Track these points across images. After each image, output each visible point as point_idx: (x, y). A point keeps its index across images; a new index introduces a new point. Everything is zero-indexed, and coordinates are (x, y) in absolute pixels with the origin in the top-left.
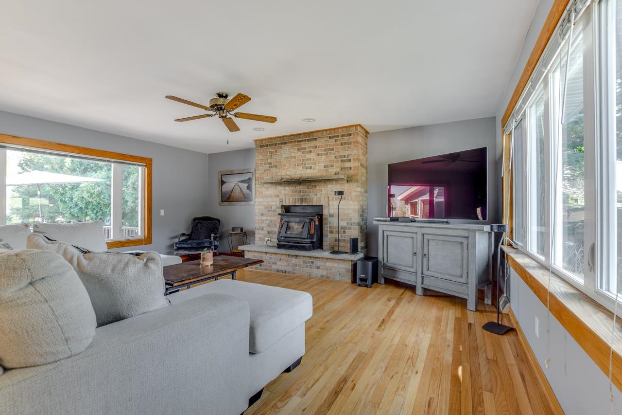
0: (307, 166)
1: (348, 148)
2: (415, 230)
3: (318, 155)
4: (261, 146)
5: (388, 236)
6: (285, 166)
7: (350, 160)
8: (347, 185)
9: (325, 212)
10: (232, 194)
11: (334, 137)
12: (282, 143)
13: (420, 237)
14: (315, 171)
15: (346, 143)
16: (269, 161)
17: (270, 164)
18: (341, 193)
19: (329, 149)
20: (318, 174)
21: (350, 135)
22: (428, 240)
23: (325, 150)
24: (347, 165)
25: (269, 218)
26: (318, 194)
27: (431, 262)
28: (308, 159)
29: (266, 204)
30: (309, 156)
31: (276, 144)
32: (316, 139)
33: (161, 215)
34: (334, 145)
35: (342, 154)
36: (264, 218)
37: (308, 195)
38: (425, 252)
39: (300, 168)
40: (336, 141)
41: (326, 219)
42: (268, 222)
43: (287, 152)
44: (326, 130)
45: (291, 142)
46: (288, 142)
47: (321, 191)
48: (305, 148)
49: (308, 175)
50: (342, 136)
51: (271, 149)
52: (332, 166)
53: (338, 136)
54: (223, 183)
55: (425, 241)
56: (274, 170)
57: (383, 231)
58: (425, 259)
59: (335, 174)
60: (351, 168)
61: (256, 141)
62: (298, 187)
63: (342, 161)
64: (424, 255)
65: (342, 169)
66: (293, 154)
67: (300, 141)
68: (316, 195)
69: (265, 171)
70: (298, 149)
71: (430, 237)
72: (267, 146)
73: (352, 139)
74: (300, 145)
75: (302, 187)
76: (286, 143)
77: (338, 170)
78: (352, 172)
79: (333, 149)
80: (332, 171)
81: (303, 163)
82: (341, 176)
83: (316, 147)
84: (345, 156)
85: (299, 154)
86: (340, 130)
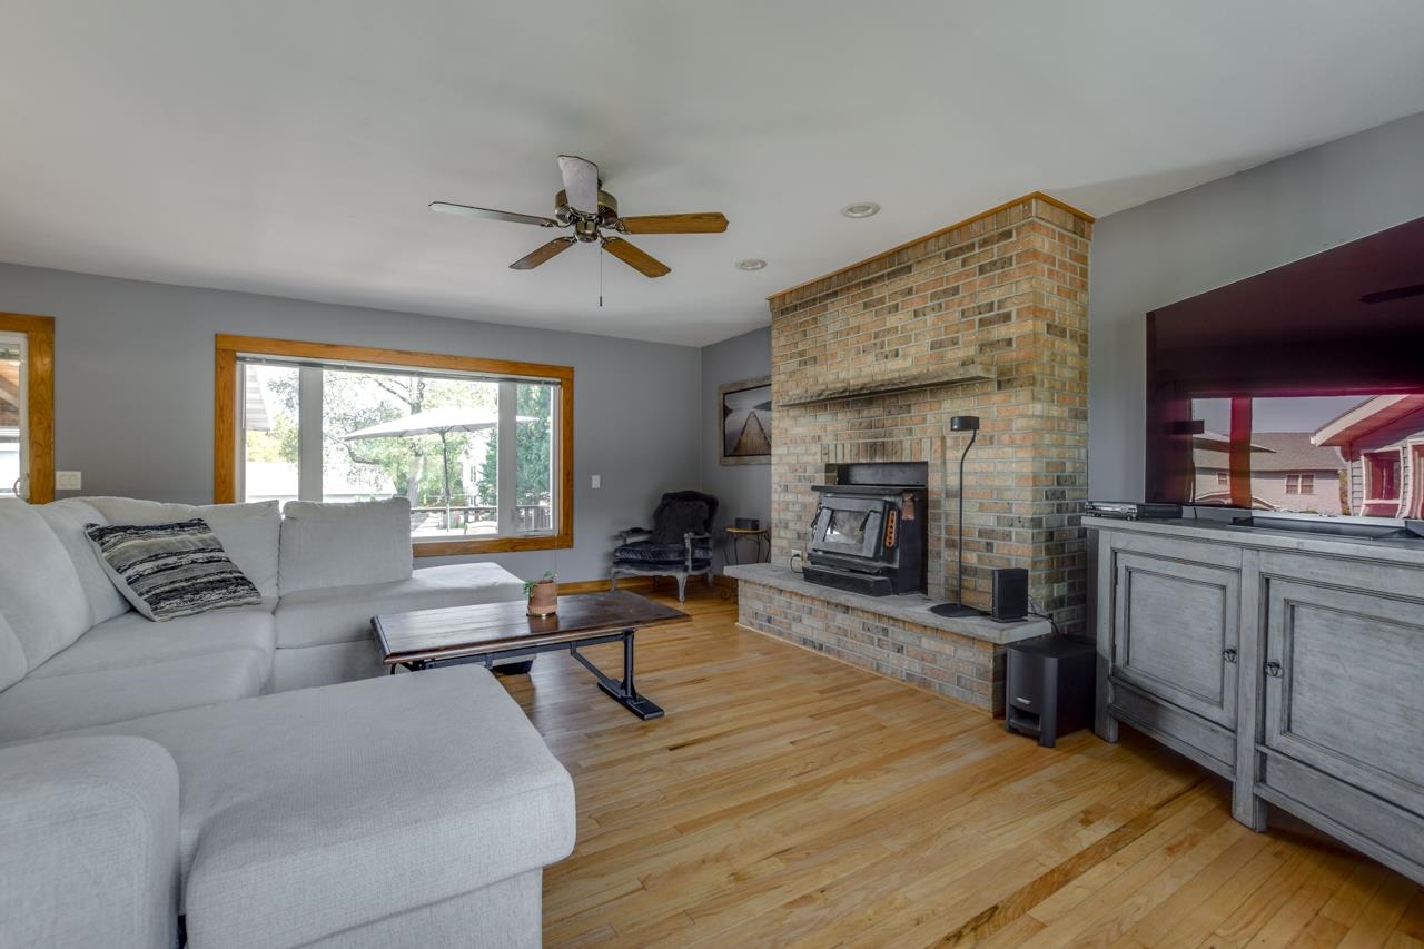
0: (886, 349)
1: (1003, 277)
2: (1231, 557)
3: (916, 314)
4: (783, 313)
5: (1129, 572)
6: (834, 355)
7: (1007, 317)
8: (998, 398)
9: (934, 483)
10: (744, 439)
11: (961, 250)
12: (828, 296)
13: (1251, 587)
14: (909, 363)
15: (994, 263)
16: (800, 348)
17: (802, 354)
18: (969, 423)
19: (945, 291)
20: (915, 372)
21: (1008, 234)
22: (1291, 606)
23: (933, 296)
24: (999, 332)
25: (800, 498)
26: (916, 429)
27: (1304, 701)
28: (888, 331)
29: (793, 460)
30: (892, 321)
31: (815, 300)
32: (909, 269)
33: (594, 486)
34: (958, 277)
35: (982, 300)
36: (790, 497)
37: (891, 435)
38: (1277, 652)
39: (870, 358)
40: (964, 263)
41: (938, 504)
42: (797, 508)
43: (841, 316)
44: (937, 236)
45: (848, 289)
46: (842, 290)
47: (924, 420)
48: (881, 300)
49: (890, 376)
50: (984, 243)
51: (803, 316)
52: (955, 342)
53: (971, 247)
54: (726, 412)
55: (1277, 608)
56: (810, 370)
57: (1115, 553)
58: (1275, 686)
59: (964, 364)
60: (1009, 342)
61: (771, 300)
62: (865, 413)
63: (982, 323)
64: (1267, 667)
65: (982, 347)
66: (853, 322)
67: (869, 282)
68: (910, 432)
69: (791, 374)
70: (866, 306)
71: (1296, 593)
72: (795, 308)
73: (1013, 247)
74: (870, 293)
75: (874, 412)
76: (835, 294)
77: (972, 351)
78: (1013, 354)
79: (956, 290)
80: (954, 355)
81: (878, 344)
82: (975, 371)
83: (910, 291)
84: (991, 306)
85: (868, 317)
86: (975, 227)
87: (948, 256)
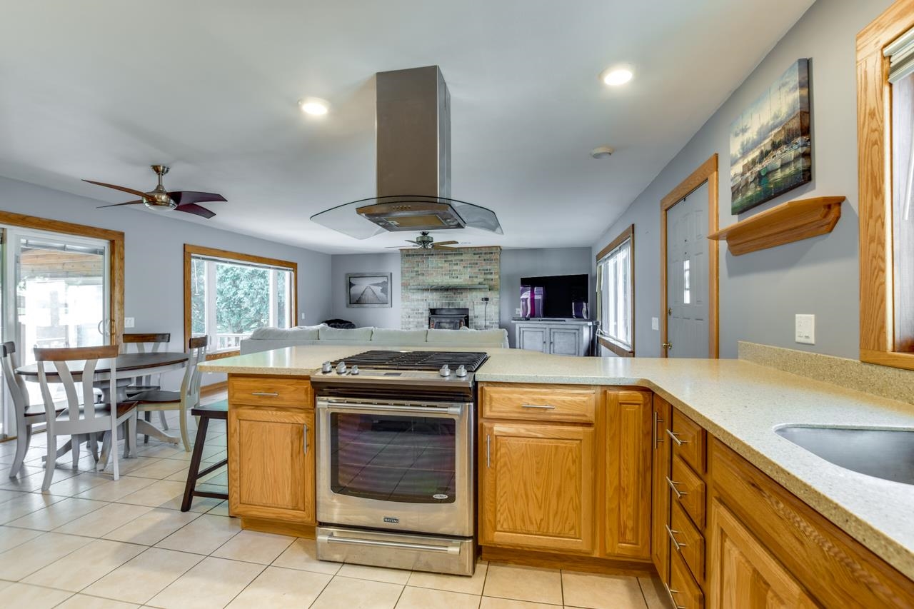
0: (454, 275)
1: (490, 263)
2: (545, 326)
3: (464, 267)
4: (407, 256)
5: (523, 331)
6: (432, 274)
7: (491, 273)
8: (489, 293)
9: (471, 314)
10: (363, 297)
11: (478, 254)
12: (429, 255)
13: (548, 330)
14: (461, 280)
15: (488, 259)
16: (416, 269)
17: (417, 272)
18: (487, 299)
19: (474, 263)
20: (463, 283)
21: (492, 253)
22: (554, 333)
23: (470, 264)
24: (489, 277)
25: (416, 320)
26: (464, 299)
27: (556, 347)
28: (454, 270)
29: (412, 307)
30: (455, 267)
31: (423, 255)
32: (462, 254)
33: (303, 318)
34: (477, 260)
35: (485, 268)
36: (411, 320)
37: (455, 300)
38: (552, 340)
39: (447, 277)
40: (480, 257)
41: (472, 320)
42: (415, 323)
43: (434, 262)
44: (471, 248)
45: (438, 254)
47: (467, 297)
48: (452, 261)
49: (455, 284)
50: (485, 253)
51: (417, 259)
52: (477, 277)
53: (481, 253)
54: (351, 285)
55: (552, 333)
56: (420, 277)
57: (520, 328)
58: (552, 346)
59: (479, 284)
60: (492, 280)
61: (401, 250)
62: (445, 293)
63: (485, 274)
64: (551, 343)
65: (485, 280)
66: (440, 265)
67: (447, 254)
68: (462, 300)
69: (412, 278)
70: (445, 261)
71: (555, 330)
72: (413, 255)
73: (493, 257)
74: (447, 258)
75: (450, 294)
76: (433, 255)
77: (482, 280)
78: (493, 283)
79: (477, 264)
80: (476, 281)
81: (450, 273)
82: (486, 286)
83: (462, 260)
84: (487, 270)
85: (446, 265)
86: (483, 249)
87: (474, 254)
